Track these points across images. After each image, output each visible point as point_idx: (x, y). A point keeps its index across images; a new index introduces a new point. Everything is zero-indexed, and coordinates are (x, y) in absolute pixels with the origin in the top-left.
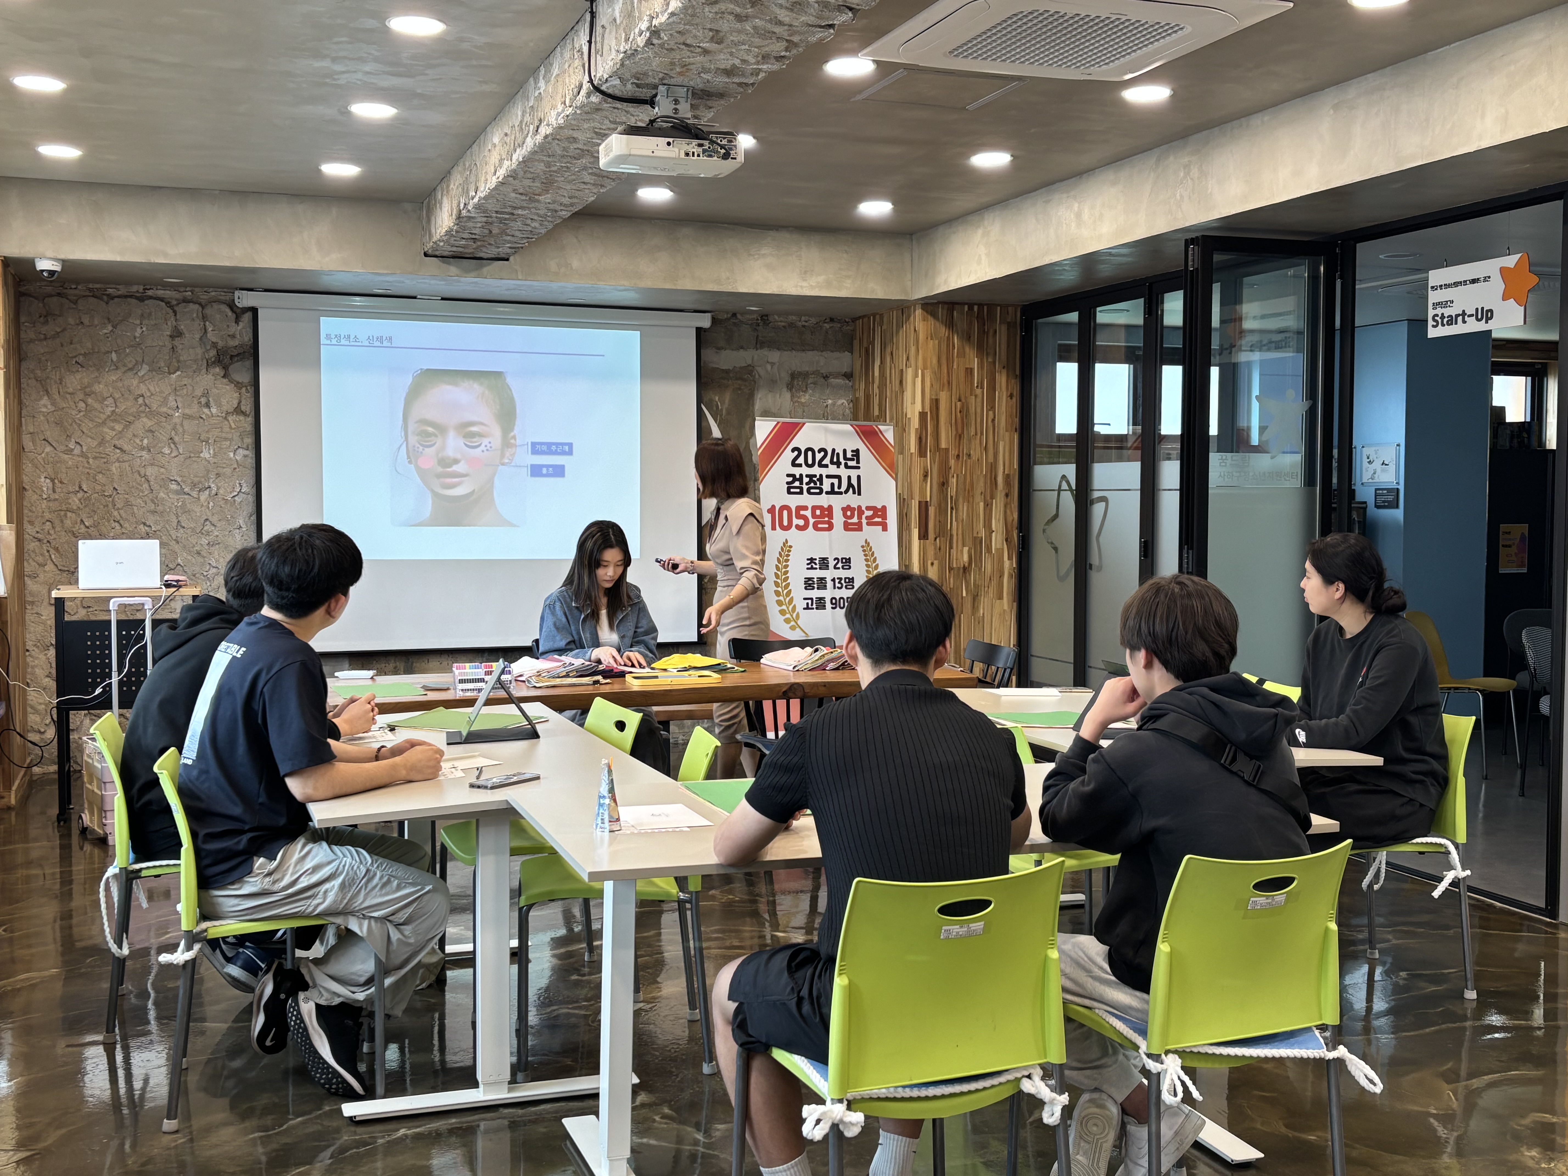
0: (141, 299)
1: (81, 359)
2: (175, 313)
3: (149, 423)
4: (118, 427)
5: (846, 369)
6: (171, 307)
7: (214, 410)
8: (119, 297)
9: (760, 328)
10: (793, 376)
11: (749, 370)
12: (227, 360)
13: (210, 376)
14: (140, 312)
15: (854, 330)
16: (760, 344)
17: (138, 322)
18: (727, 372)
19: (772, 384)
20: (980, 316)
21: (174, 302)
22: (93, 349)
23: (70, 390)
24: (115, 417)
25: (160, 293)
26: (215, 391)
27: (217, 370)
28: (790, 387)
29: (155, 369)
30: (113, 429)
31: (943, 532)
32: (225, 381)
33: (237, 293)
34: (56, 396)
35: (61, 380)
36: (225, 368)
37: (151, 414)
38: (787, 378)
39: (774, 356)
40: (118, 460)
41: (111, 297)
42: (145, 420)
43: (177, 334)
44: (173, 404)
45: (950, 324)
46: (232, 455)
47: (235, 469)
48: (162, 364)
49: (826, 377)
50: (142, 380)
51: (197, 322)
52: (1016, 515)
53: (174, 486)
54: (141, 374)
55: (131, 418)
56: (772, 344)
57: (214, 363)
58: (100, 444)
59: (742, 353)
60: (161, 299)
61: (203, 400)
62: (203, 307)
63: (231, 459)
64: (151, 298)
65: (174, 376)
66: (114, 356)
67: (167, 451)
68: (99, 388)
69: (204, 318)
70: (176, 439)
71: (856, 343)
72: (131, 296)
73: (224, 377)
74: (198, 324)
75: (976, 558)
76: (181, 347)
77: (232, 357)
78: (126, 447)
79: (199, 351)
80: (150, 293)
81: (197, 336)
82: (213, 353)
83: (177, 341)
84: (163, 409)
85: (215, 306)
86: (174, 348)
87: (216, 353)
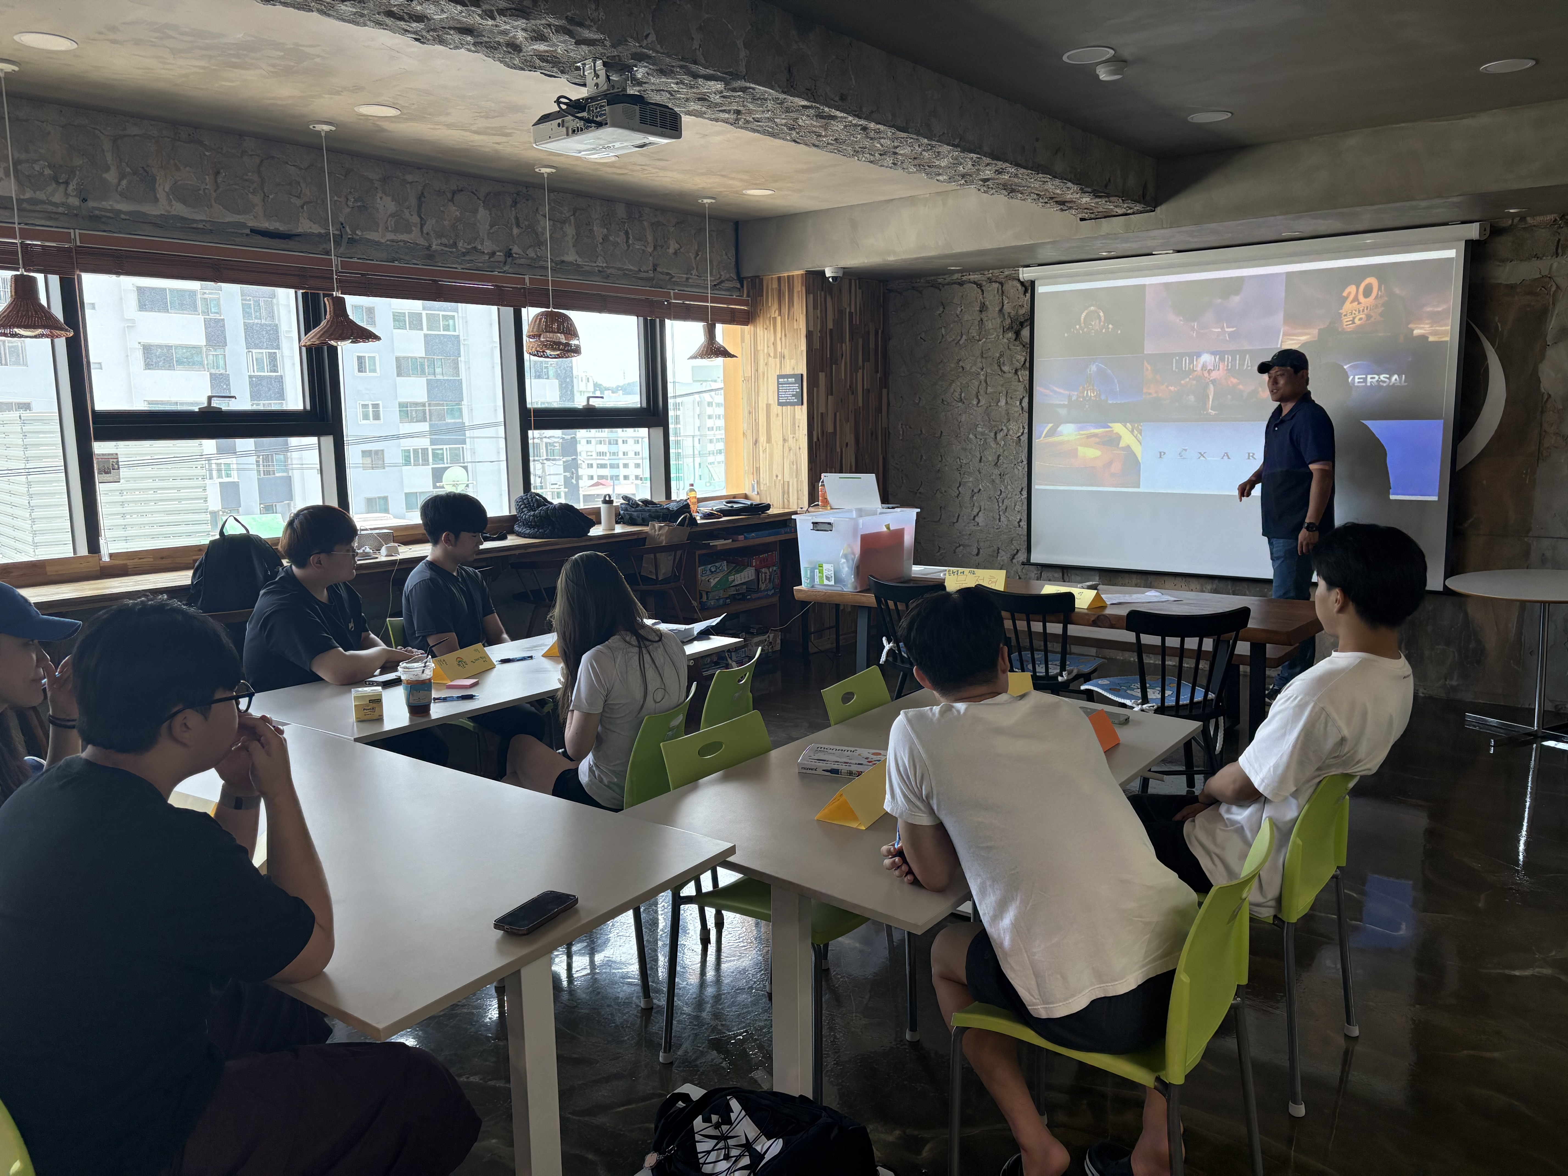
0: (960, 284)
1: (923, 336)
2: (982, 291)
3: (965, 381)
4: (946, 385)
6: (980, 287)
7: (1007, 368)
8: (948, 284)
11: (1544, 281)
12: (1016, 327)
13: (1005, 340)
14: (961, 294)
17: (959, 303)
21: (984, 283)
22: (931, 327)
23: (918, 359)
24: (945, 378)
25: (973, 277)
26: (1008, 351)
29: (969, 338)
30: (943, 387)
32: (1017, 343)
33: (1020, 270)
34: (911, 365)
35: (912, 352)
36: (1016, 333)
37: (967, 374)
40: (946, 411)
41: (943, 285)
42: (963, 379)
43: (985, 308)
44: (980, 365)
46: (1018, 403)
48: (976, 334)
50: (961, 348)
51: (997, 297)
53: (979, 429)
54: (960, 343)
55: (955, 378)
57: (1008, 329)
58: (936, 399)
59: (1535, 262)
60: (975, 283)
61: (1001, 360)
62: (1002, 284)
63: (1018, 407)
64: (967, 282)
65: (980, 342)
66: (943, 330)
67: (975, 402)
68: (934, 356)
69: (1002, 293)
70: (982, 392)
72: (955, 283)
73: (1015, 339)
74: (997, 299)
76: (986, 319)
77: (1018, 325)
78: (949, 401)
79: (999, 320)
80: (964, 278)
81: (997, 309)
82: (1008, 321)
83: (983, 316)
84: (973, 370)
85: (1010, 282)
86: (982, 320)
87: (1010, 321)
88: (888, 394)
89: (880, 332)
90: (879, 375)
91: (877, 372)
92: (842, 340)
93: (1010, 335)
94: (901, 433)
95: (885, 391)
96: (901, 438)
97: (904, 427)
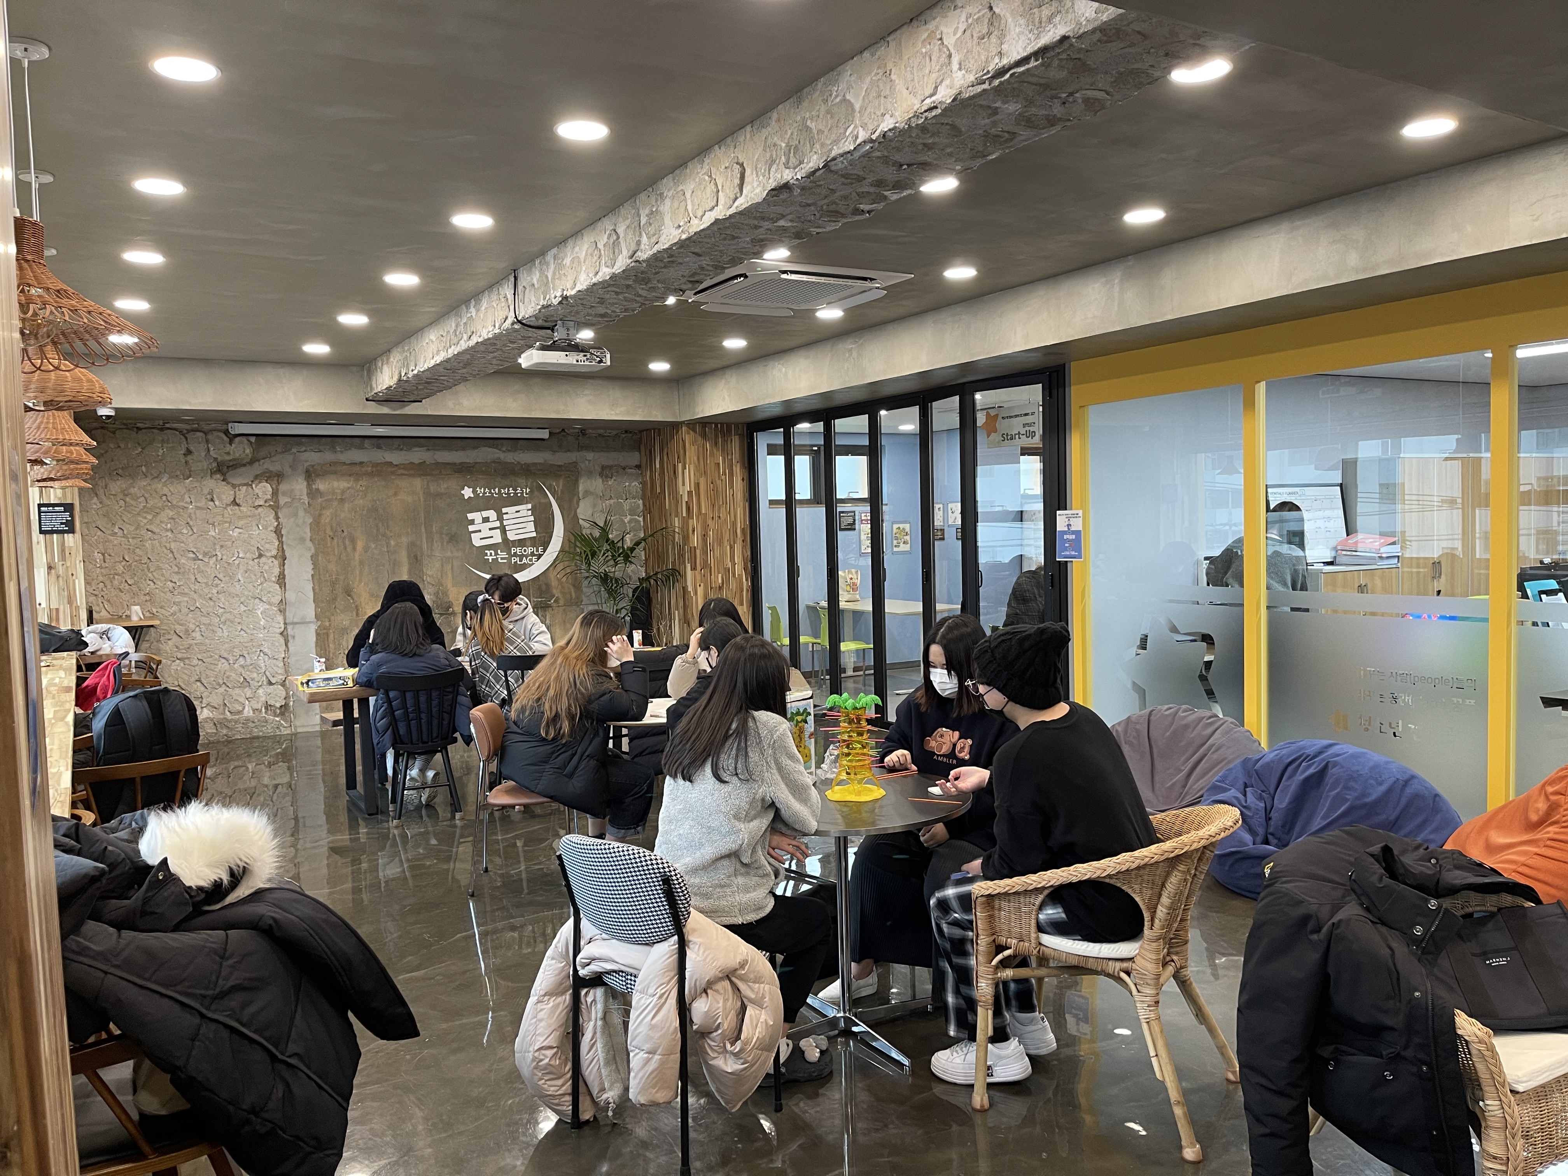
0: (162, 429)
1: (120, 472)
2: (186, 438)
3: (171, 513)
4: (149, 517)
5: (637, 463)
6: (183, 435)
7: (217, 503)
8: (145, 428)
9: (580, 438)
10: (603, 468)
11: (575, 464)
12: (225, 469)
13: (214, 480)
14: (160, 438)
15: (641, 438)
16: (581, 448)
17: (160, 445)
18: (560, 466)
19: (590, 474)
20: (722, 431)
21: (185, 431)
22: (128, 464)
23: (114, 493)
24: (146, 510)
25: (175, 425)
26: (217, 490)
27: (218, 476)
28: (601, 475)
29: (174, 477)
30: (145, 518)
31: (706, 565)
32: (224, 483)
33: (230, 425)
34: (103, 497)
35: (106, 486)
36: (224, 474)
37: (173, 507)
38: (599, 470)
39: (590, 455)
40: (150, 539)
41: (139, 429)
42: (168, 511)
43: (189, 452)
44: (188, 500)
45: (704, 436)
46: (231, 532)
47: (234, 542)
48: (179, 473)
49: (624, 469)
50: (165, 485)
51: (203, 444)
52: (749, 553)
53: (192, 555)
54: (163, 480)
55: (158, 511)
56: (588, 448)
57: (215, 471)
58: (136, 529)
59: (569, 454)
60: (176, 430)
61: (209, 497)
62: (206, 433)
63: (230, 535)
64: (168, 428)
65: (187, 481)
66: (144, 468)
67: (185, 531)
68: (132, 491)
69: (207, 441)
70: (191, 523)
71: (642, 447)
72: (154, 428)
73: (223, 480)
74: (203, 446)
75: (727, 580)
76: (191, 461)
77: (228, 467)
78: (155, 530)
79: (205, 464)
80: (167, 425)
81: (203, 454)
82: (214, 465)
83: (189, 458)
84: (181, 504)
85: (215, 433)
86: (186, 462)
87: (216, 464)
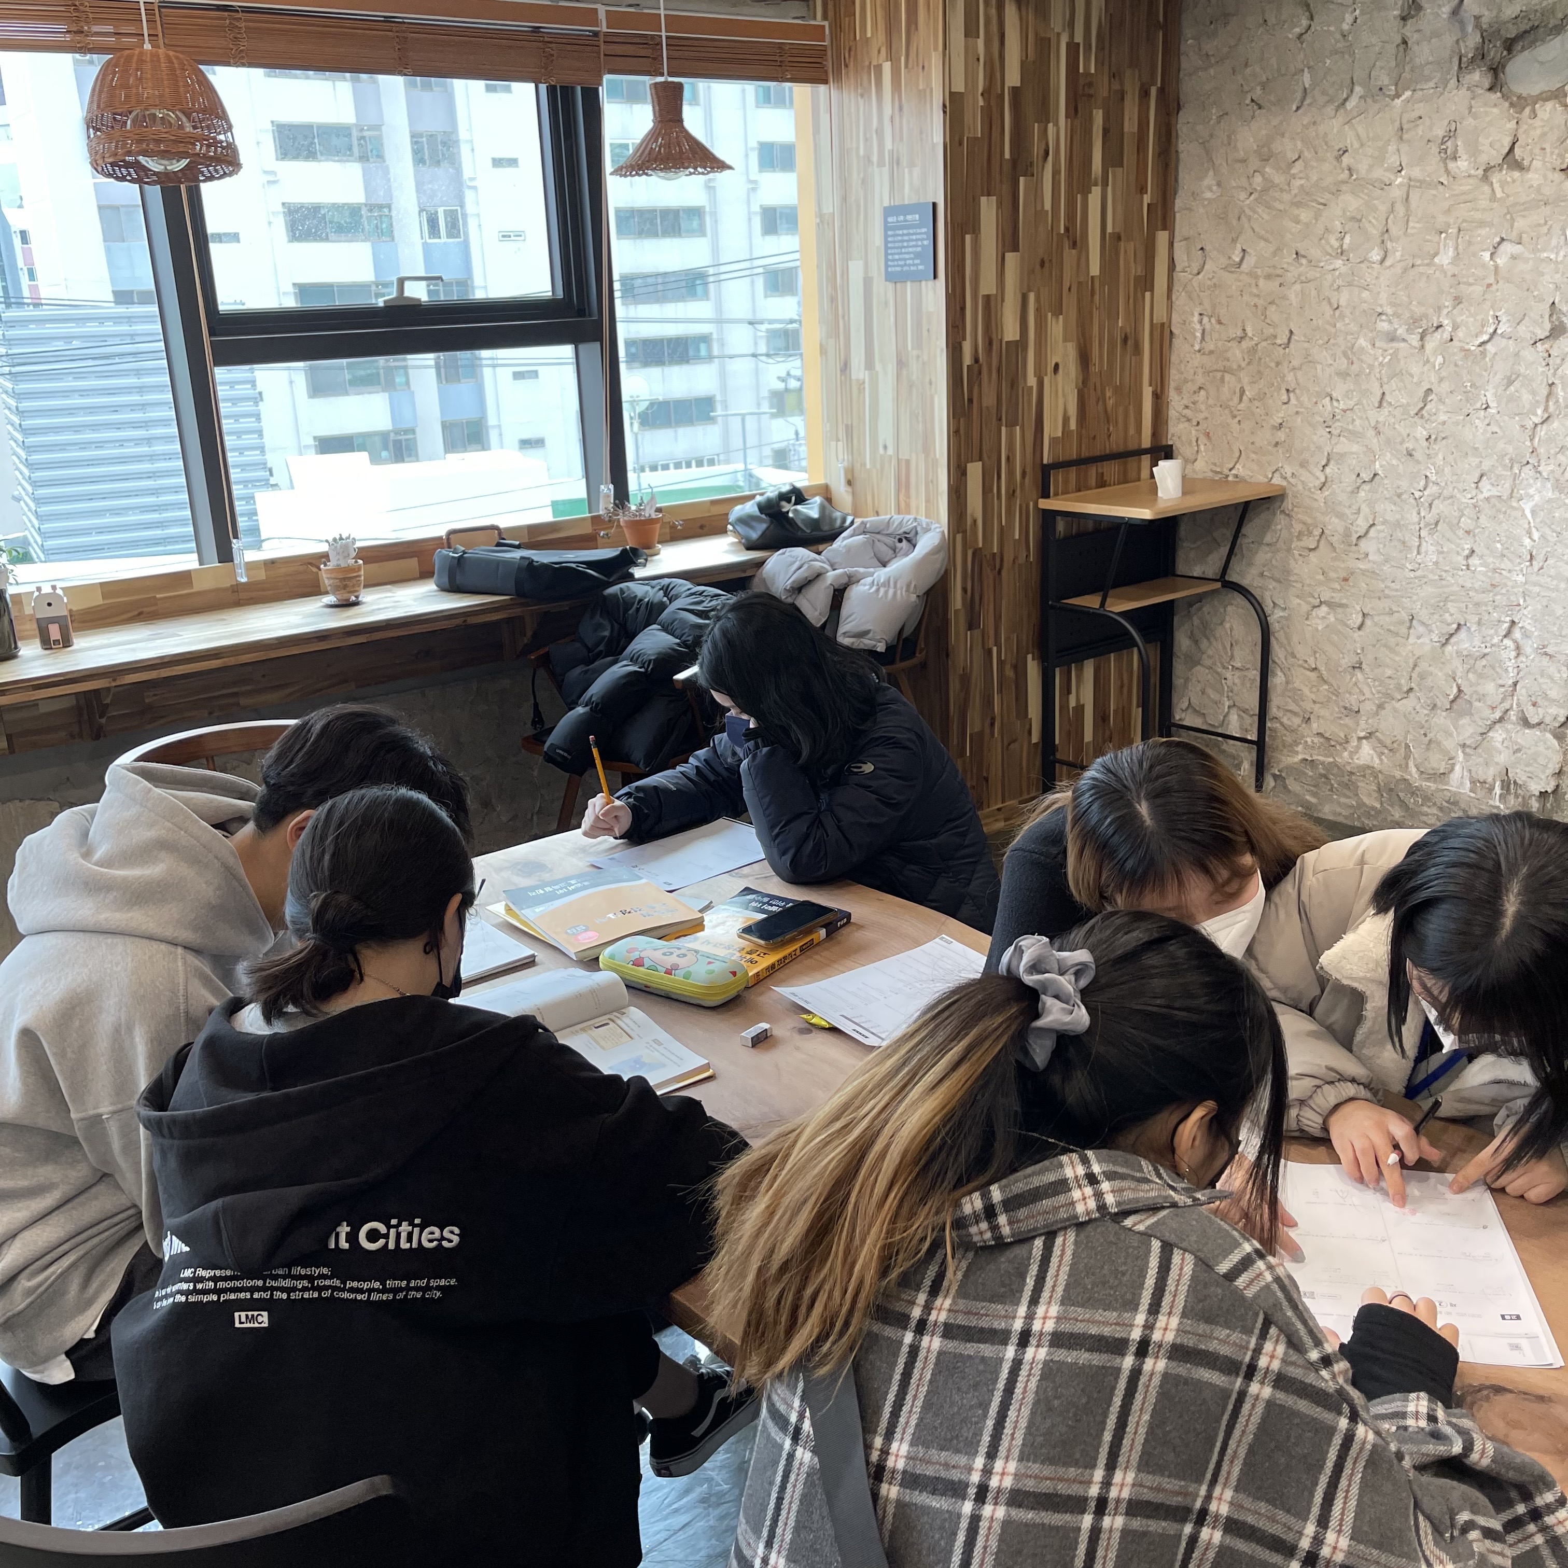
1: (1259, 93)
3: (1353, 204)
7: (1462, 165)
12: (1501, 50)
13: (1463, 91)
22: (1279, 70)
23: (1242, 155)
24: (1302, 198)
26: (1470, 122)
29: (1373, 92)
30: (1298, 221)
32: (1491, 96)
34: (1224, 168)
35: (1230, 137)
36: (1496, 69)
37: (1358, 186)
40: (1300, 280)
42: (1348, 198)
44: (1393, 160)
46: (1486, 256)
47: (1489, 286)
48: (1384, 80)
50: (1349, 119)
54: (1348, 106)
55: (1326, 197)
58: (1276, 251)
61: (1446, 145)
63: (1484, 266)
65: (1398, 102)
66: (1307, 78)
70: (1394, 230)
73: (1491, 88)
76: (1416, 36)
78: (1313, 254)
79: (1449, 40)
81: (1446, 10)
82: (1473, 40)
83: (1409, 30)
84: (1378, 173)
86: (1405, 42)
87: (1478, 39)
88: (1171, 244)
89: (1153, 91)
90: (1147, 199)
91: (1142, 190)
92: (1045, 115)
93: (1478, 77)
94: (1199, 335)
95: (1162, 237)
96: (1197, 347)
97: (1206, 320)
